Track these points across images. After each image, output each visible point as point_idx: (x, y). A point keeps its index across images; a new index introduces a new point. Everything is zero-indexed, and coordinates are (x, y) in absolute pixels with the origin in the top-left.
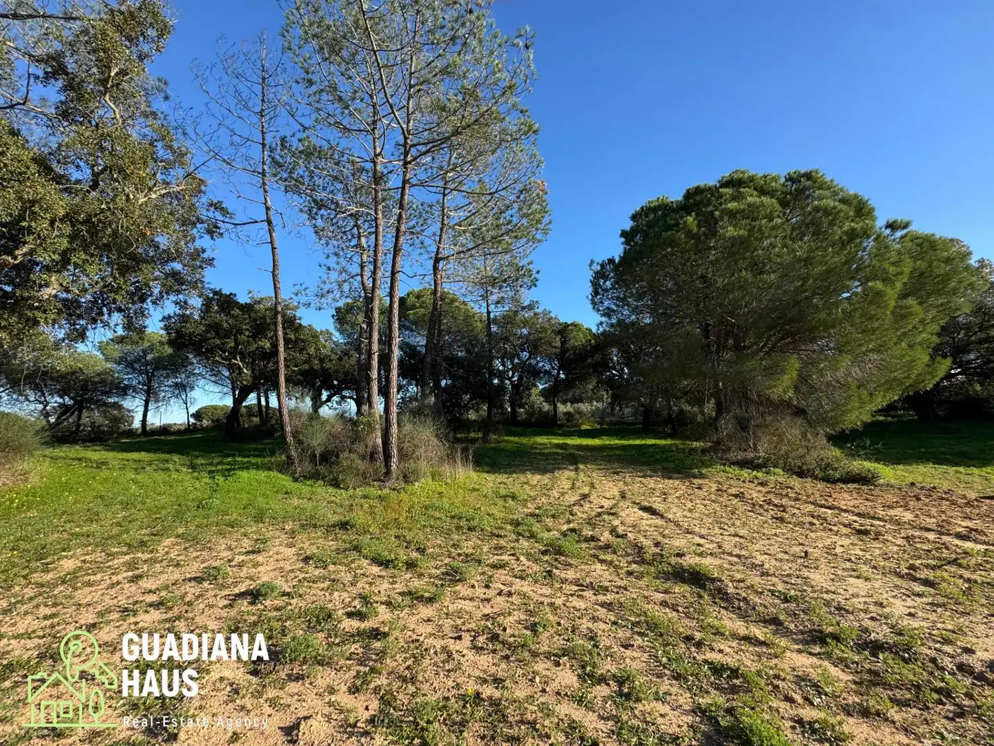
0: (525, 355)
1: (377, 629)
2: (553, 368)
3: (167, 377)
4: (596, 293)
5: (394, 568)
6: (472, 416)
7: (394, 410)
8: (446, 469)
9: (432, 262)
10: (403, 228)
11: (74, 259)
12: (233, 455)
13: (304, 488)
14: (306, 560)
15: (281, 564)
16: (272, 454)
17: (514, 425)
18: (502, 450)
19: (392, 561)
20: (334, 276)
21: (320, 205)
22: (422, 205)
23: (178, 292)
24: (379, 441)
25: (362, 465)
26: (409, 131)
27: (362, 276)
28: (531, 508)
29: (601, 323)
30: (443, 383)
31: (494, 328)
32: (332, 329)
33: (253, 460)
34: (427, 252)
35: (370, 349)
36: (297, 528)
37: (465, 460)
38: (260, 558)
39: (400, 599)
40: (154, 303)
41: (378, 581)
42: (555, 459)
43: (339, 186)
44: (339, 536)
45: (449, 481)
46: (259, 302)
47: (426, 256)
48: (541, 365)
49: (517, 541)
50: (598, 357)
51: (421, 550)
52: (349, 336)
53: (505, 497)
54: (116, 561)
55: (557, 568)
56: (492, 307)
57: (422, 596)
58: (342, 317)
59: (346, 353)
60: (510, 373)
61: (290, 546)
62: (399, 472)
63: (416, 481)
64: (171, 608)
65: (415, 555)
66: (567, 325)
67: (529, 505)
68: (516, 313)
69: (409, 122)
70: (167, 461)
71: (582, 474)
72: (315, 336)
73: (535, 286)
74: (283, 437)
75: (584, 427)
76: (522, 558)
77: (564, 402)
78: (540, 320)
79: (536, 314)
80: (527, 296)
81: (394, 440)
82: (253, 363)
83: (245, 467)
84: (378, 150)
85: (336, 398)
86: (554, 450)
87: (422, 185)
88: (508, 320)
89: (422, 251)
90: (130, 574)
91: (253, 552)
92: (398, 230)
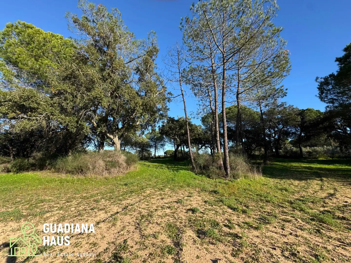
0: (281, 126)
1: (237, 234)
2: (297, 131)
3: (159, 142)
4: (322, 93)
5: (237, 211)
6: (257, 153)
7: (227, 151)
8: (250, 174)
9: (236, 96)
10: (225, 86)
11: (143, 115)
12: (177, 165)
13: (199, 177)
14: (205, 202)
15: (198, 202)
16: (188, 165)
17: (277, 157)
18: (275, 168)
19: (236, 209)
20: (201, 107)
21: (196, 85)
22: (229, 76)
23: (162, 119)
24: (222, 162)
25: (217, 171)
26: (224, 52)
27: (210, 105)
28: (297, 196)
29: (328, 107)
30: (244, 140)
31: (264, 117)
32: (201, 125)
33: (183, 167)
34: (233, 92)
35: (216, 130)
36: (200, 190)
37: (258, 171)
38: (191, 199)
39: (243, 225)
40: (157, 123)
41: (233, 215)
42: (306, 174)
43: (201, 78)
44: (214, 195)
45: (252, 180)
46: (180, 119)
47: (232, 94)
48: (290, 130)
49: (294, 211)
50: (326, 124)
51: (248, 207)
52: (206, 126)
53: (281, 190)
54: (157, 193)
55: (323, 230)
56: (263, 108)
57: (252, 226)
58: (204, 120)
59: (206, 132)
60: (274, 135)
61: (199, 196)
62: (231, 174)
63: (238, 178)
64: (172, 209)
65: (244, 208)
66: (303, 111)
67: (296, 195)
68: (274, 109)
69: (224, 49)
70: (162, 166)
71: (326, 183)
72: (196, 127)
73: (286, 96)
74: (191, 160)
75: (321, 159)
76: (299, 220)
77: (305, 147)
78: (288, 110)
79: (285, 108)
80: (280, 101)
81: (228, 162)
82: (180, 137)
83: (182, 169)
84: (213, 62)
85: (204, 147)
86: (304, 170)
87: (229, 69)
88: (271, 113)
89: (231, 92)
90: (161, 197)
91: (189, 196)
92: (223, 87)
